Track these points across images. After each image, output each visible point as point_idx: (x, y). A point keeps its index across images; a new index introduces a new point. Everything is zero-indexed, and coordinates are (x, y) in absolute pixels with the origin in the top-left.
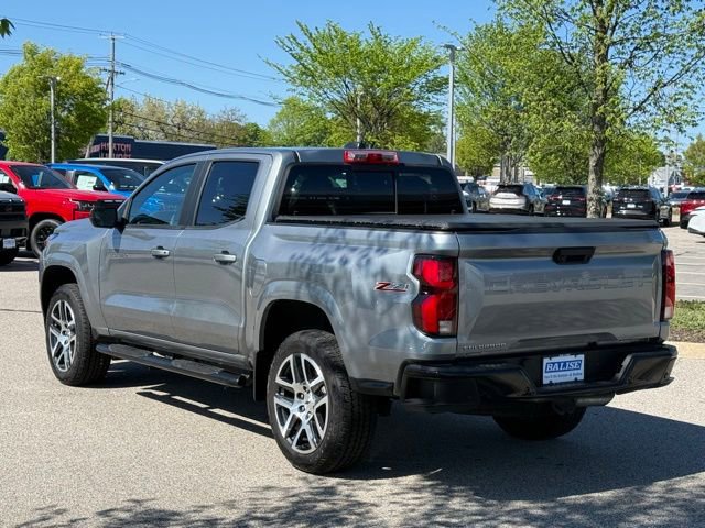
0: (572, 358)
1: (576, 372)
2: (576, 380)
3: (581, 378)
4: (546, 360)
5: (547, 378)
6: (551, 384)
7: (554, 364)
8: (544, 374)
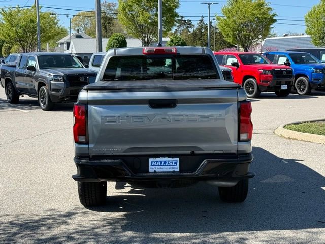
0: (171, 159)
1: (173, 167)
2: (174, 172)
3: (178, 170)
4: (151, 160)
5: (152, 169)
6: (155, 172)
7: (157, 162)
8: (150, 167)
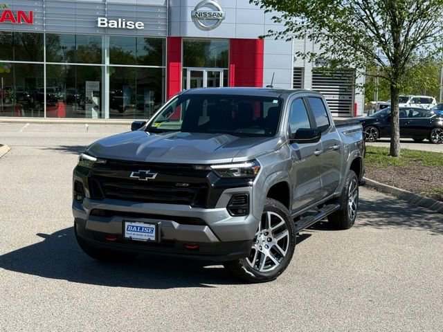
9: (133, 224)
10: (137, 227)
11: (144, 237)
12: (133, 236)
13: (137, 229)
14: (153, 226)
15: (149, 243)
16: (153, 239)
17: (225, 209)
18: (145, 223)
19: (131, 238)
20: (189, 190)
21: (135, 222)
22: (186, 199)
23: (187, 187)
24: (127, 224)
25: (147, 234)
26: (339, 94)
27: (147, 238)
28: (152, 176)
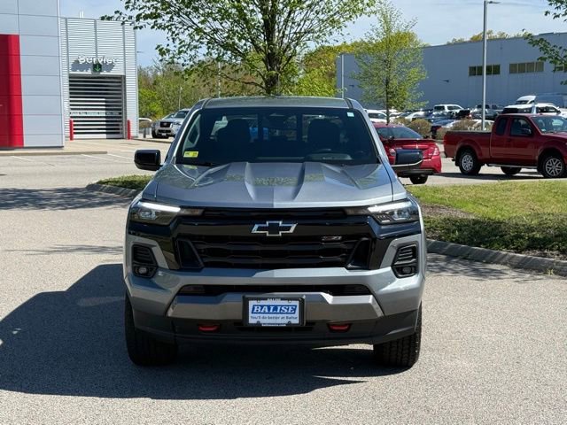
9: (262, 303)
10: (269, 307)
11: (281, 320)
12: (262, 321)
13: (269, 309)
14: (297, 303)
15: (289, 328)
16: (296, 321)
17: (389, 269)
18: (282, 299)
19: (259, 323)
20: (342, 246)
21: (266, 299)
22: (339, 259)
23: (339, 241)
24: (251, 303)
25: (285, 315)
26: (106, 109)
27: (286, 321)
28: (289, 228)
